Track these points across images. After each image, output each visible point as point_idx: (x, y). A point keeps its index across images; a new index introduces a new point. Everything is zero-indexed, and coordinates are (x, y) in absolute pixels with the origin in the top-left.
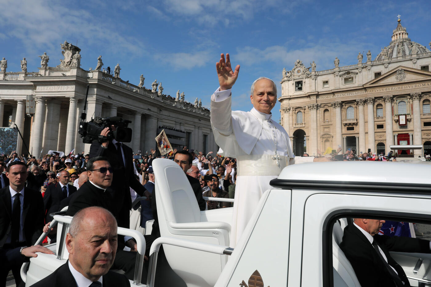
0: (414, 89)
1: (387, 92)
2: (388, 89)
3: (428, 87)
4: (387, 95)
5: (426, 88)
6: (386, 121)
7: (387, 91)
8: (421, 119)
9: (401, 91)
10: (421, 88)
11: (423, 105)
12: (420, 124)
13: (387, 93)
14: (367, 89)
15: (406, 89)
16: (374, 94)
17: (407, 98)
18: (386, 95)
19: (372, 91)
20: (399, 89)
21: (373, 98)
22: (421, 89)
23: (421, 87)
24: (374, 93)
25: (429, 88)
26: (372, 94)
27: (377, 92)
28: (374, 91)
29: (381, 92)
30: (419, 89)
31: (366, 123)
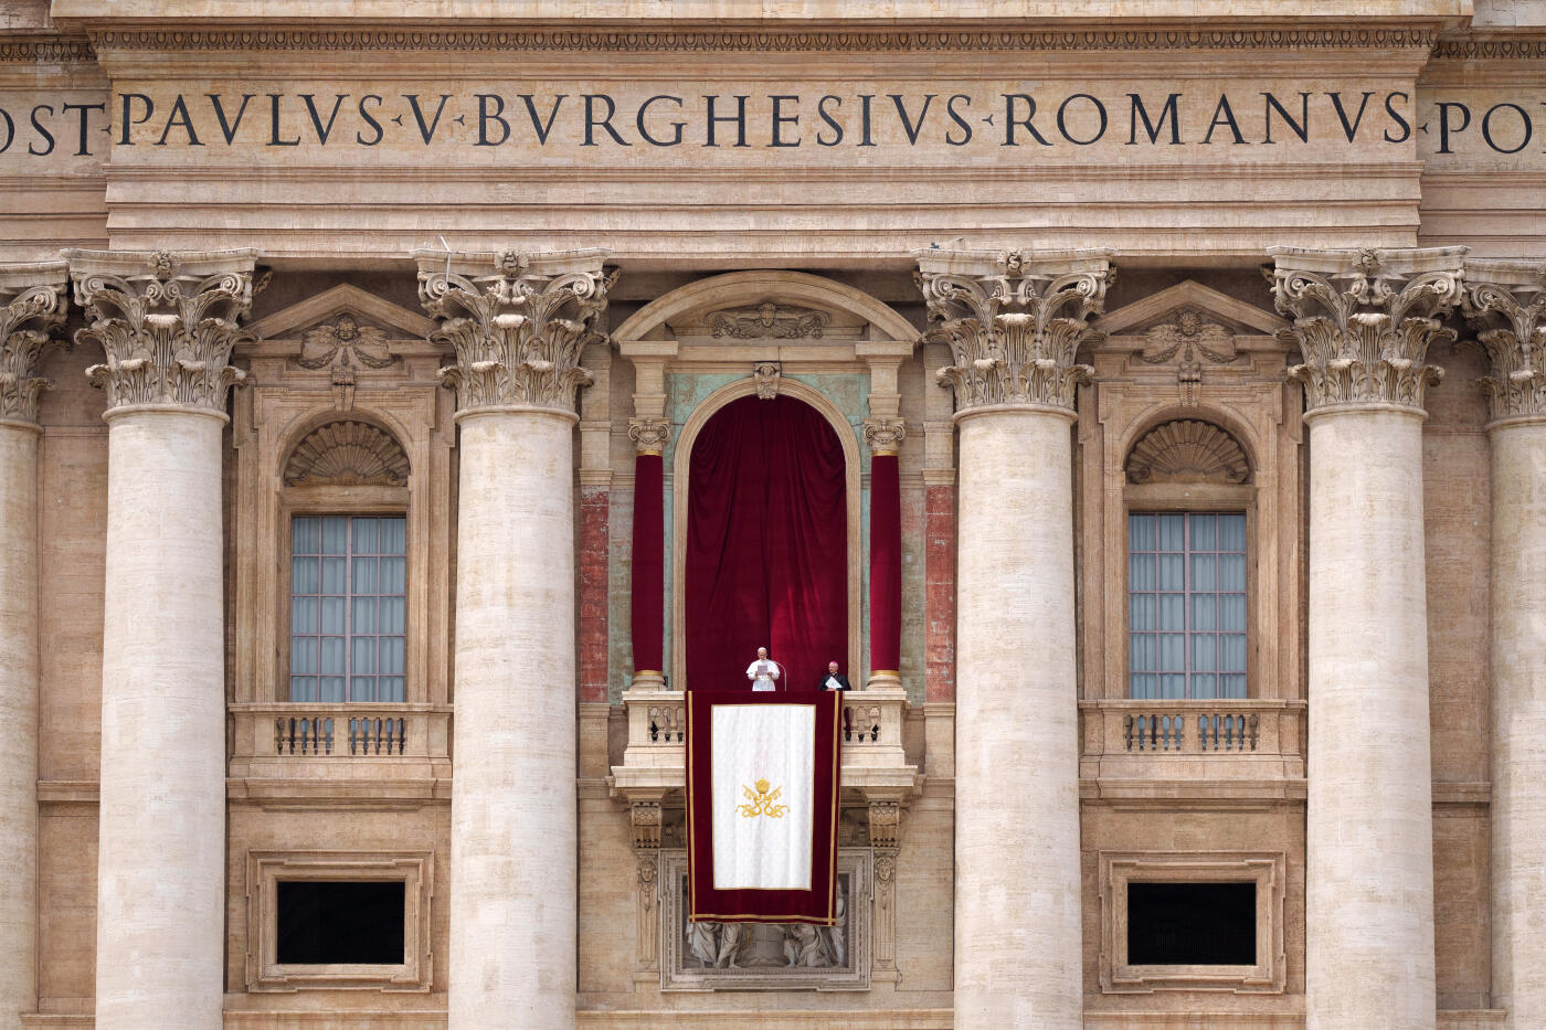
0: (981, 177)
1: (491, 176)
2: (516, 114)
3: (1221, 173)
4: (500, 248)
5: (1184, 191)
6: (464, 806)
7: (505, 156)
8: (1092, 800)
9: (753, 193)
10: (1101, 174)
11: (1135, 512)
12: (1072, 909)
13: (508, 193)
14: (114, 57)
15: (850, 153)
16: (242, 193)
17: (863, 348)
18: (473, 248)
19: (207, 126)
20: (725, 131)
21: (235, 282)
22: (1108, 192)
23: (1110, 152)
24: (257, 175)
25: (1232, 191)
26: (202, 193)
27: (312, 154)
28: (255, 129)
29: (387, 155)
30: (1065, 193)
31: (61, 826)
